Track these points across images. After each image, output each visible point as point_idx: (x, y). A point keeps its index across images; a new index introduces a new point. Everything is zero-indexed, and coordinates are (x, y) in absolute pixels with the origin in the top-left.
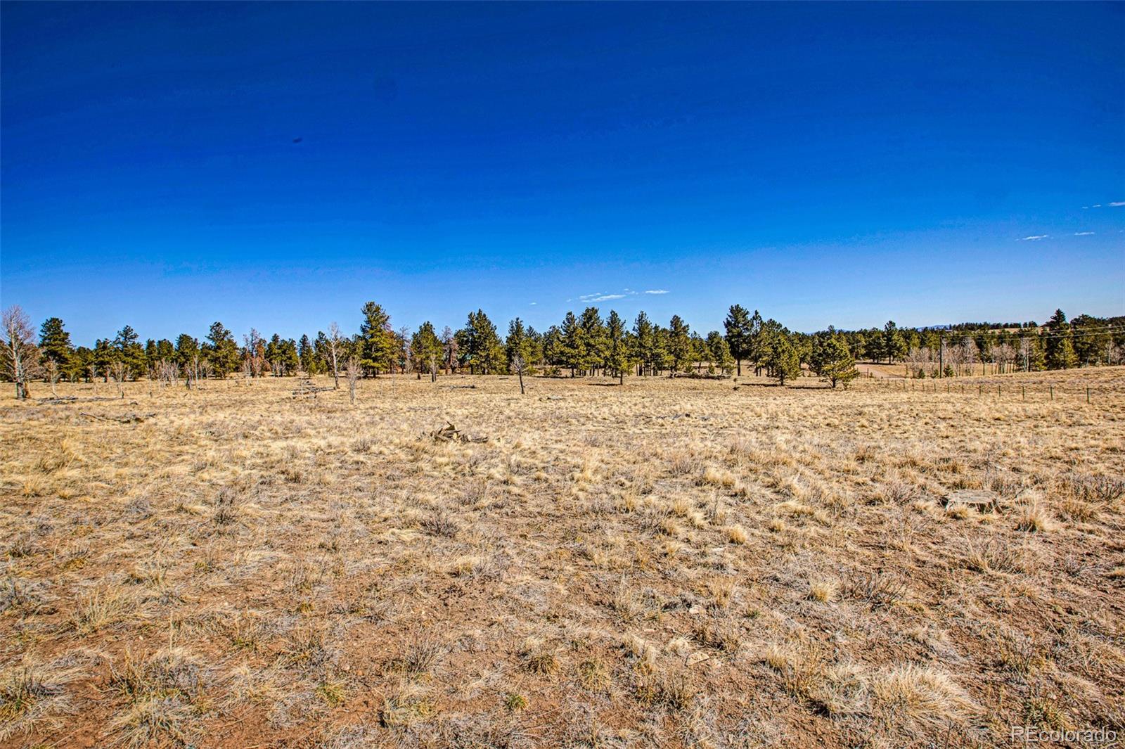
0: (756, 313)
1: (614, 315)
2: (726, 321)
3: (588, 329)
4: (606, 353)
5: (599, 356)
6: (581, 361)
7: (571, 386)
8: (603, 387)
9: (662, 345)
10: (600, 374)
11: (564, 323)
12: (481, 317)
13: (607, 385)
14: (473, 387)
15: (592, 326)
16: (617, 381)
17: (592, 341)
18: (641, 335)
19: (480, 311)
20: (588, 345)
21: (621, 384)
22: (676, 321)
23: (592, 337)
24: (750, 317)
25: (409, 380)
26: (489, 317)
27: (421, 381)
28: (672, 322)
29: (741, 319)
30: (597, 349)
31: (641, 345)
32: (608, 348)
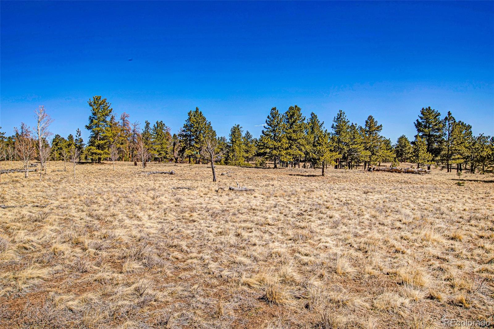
0: (449, 113)
1: (313, 116)
2: (416, 122)
3: (292, 124)
4: (307, 147)
5: (301, 150)
6: (283, 153)
7: (271, 175)
8: (304, 178)
9: (359, 141)
10: (301, 167)
11: (268, 117)
12: (197, 113)
13: (308, 176)
14: (171, 173)
15: (294, 122)
16: (319, 172)
17: (294, 136)
18: (338, 133)
19: (197, 109)
20: (290, 138)
21: (323, 175)
22: (370, 121)
23: (294, 131)
24: (441, 118)
25: (126, 167)
26: (204, 115)
27: (136, 167)
28: (367, 122)
29: (432, 119)
30: (298, 143)
31: (339, 141)
32: (308, 143)
